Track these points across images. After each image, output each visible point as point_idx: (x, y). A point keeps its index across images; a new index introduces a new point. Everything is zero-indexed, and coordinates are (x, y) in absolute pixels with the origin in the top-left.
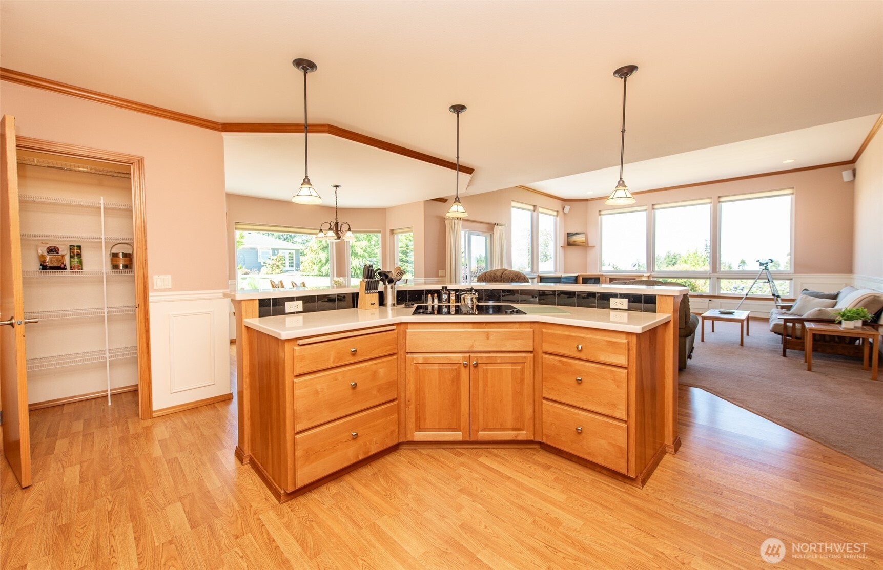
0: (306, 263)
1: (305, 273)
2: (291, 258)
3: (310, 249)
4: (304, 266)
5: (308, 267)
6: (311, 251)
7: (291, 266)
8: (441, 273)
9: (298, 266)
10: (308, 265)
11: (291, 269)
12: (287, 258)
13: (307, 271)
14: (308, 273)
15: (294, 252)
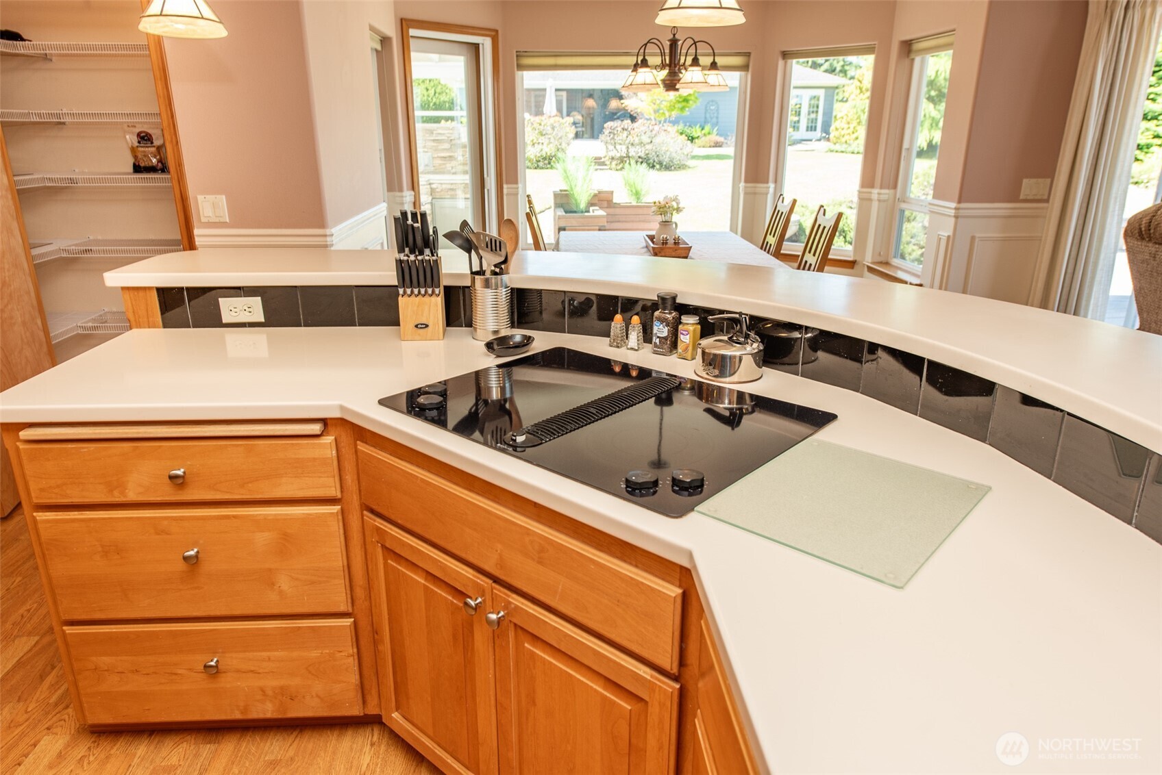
0: (844, 121)
1: (837, 147)
2: (814, 109)
3: (858, 84)
4: (837, 129)
5: (846, 132)
6: (859, 91)
7: (811, 128)
8: (1029, 186)
9: (826, 129)
10: (847, 126)
11: (810, 135)
12: (804, 111)
13: (843, 140)
14: (843, 148)
15: (821, 93)
